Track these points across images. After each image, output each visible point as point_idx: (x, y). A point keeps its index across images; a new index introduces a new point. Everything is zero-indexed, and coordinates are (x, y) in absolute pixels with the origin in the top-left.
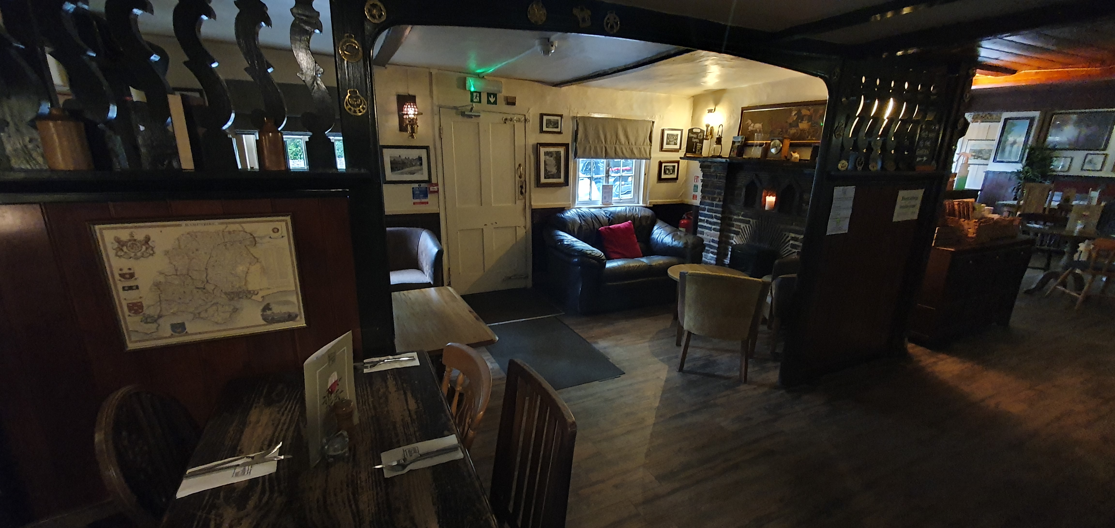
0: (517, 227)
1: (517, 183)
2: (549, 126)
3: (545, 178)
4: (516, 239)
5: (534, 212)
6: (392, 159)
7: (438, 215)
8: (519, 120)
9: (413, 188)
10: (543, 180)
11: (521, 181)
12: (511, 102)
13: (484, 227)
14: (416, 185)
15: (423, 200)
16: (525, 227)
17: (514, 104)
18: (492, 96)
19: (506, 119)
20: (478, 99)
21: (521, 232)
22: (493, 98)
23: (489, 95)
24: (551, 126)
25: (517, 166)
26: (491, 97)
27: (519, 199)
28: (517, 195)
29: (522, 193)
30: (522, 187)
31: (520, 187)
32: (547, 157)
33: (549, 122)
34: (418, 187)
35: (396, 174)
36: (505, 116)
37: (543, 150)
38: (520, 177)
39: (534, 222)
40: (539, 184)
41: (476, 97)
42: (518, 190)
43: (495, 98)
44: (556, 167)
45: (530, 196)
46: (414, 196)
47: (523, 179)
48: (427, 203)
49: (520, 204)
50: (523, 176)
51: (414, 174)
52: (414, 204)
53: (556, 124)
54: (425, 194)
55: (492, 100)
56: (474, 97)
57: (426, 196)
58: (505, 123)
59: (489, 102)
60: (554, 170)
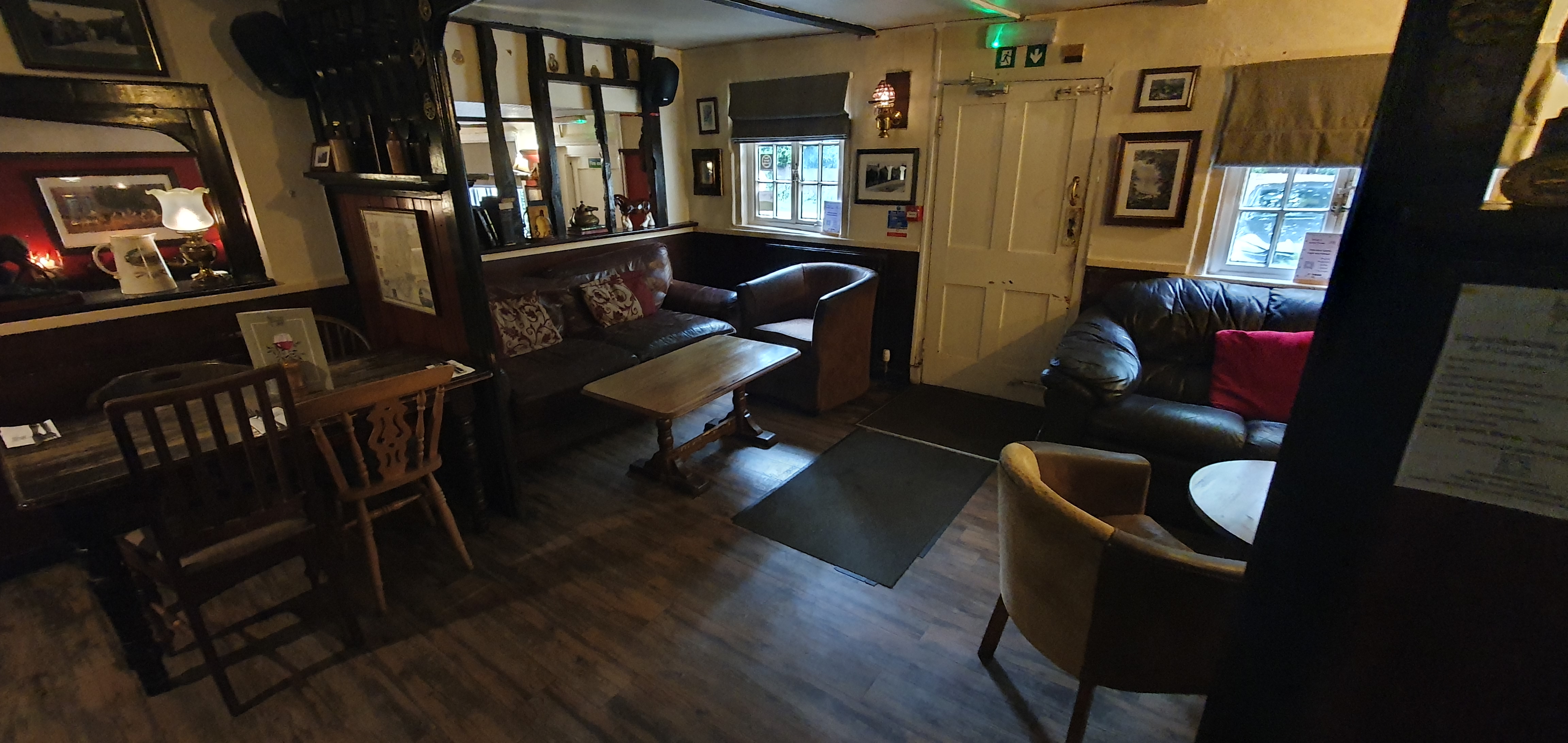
0: (1051, 298)
1: (1063, 212)
2: (1157, 95)
3: (1128, 207)
4: (1046, 316)
5: (1092, 273)
6: (869, 170)
7: (916, 255)
8: (1085, 91)
9: (890, 212)
10: (1122, 210)
11: (1073, 211)
12: (1073, 56)
13: (989, 286)
14: (894, 208)
15: (901, 231)
16: (1068, 300)
17: (1079, 59)
18: (1037, 51)
19: (1059, 92)
20: (1009, 59)
21: (1058, 307)
22: (1039, 53)
23: (1031, 49)
24: (1162, 95)
25: (1070, 180)
26: (1034, 54)
27: (1063, 245)
28: (1060, 237)
29: (1070, 233)
30: (1072, 222)
31: (1070, 220)
32: (1142, 163)
33: (1158, 89)
34: (896, 210)
35: (872, 190)
36: (1057, 85)
37: (1131, 149)
38: (1073, 203)
39: (1088, 292)
40: (1110, 219)
41: (1005, 58)
42: (1063, 229)
43: (1041, 54)
44: (1160, 184)
45: (1088, 240)
46: (890, 224)
47: (1079, 206)
48: (905, 235)
49: (1063, 255)
50: (1079, 203)
51: (892, 190)
52: (889, 234)
53: (1176, 90)
54: (903, 222)
55: (1035, 58)
56: (1003, 59)
57: (904, 225)
58: (1056, 98)
59: (1029, 63)
60: (1154, 191)
